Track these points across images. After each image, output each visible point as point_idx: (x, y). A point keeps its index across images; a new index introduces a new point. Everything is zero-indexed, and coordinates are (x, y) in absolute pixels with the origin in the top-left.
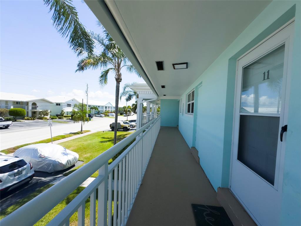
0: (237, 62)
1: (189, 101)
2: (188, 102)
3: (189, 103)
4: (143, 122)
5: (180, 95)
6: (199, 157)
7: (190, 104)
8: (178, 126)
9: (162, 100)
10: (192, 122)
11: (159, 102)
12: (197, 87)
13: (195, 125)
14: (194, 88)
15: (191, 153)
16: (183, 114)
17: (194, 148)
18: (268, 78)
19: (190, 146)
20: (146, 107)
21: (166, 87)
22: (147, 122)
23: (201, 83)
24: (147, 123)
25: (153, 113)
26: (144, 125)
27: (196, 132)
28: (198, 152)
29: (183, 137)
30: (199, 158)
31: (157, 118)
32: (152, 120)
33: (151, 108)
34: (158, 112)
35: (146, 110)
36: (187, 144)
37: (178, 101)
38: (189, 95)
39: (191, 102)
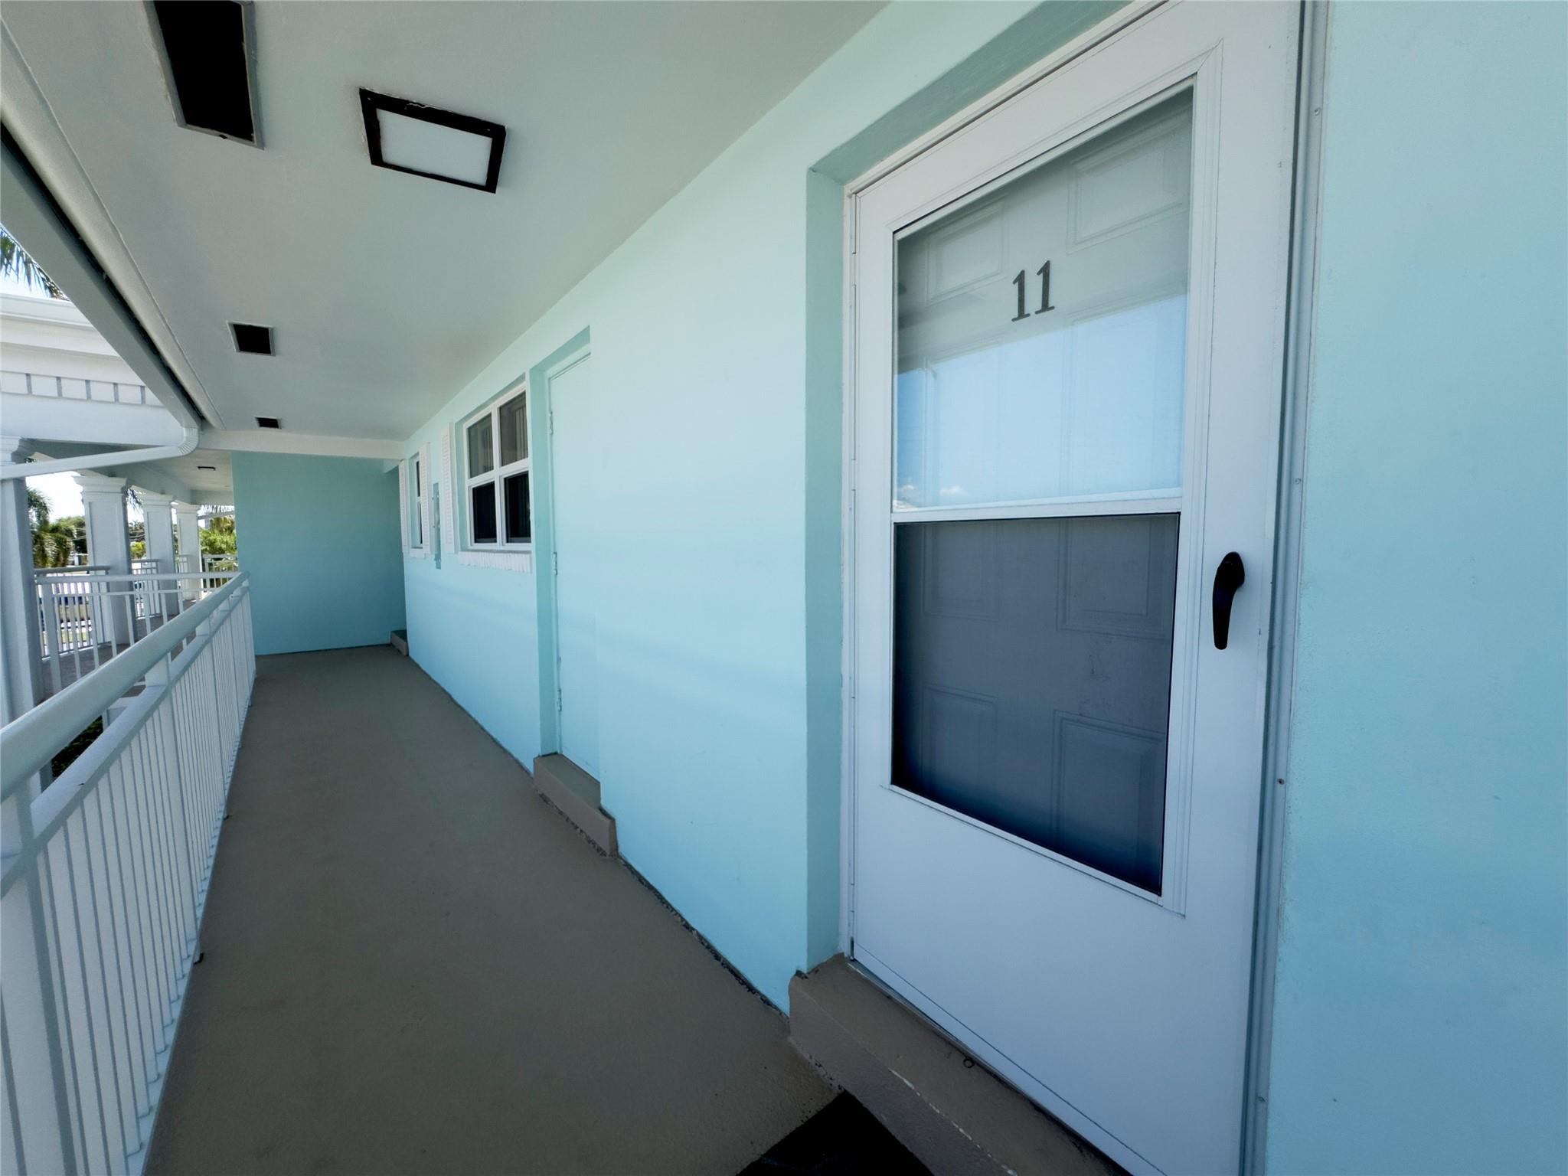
0: (847, 202)
1: (479, 462)
2: (471, 476)
3: (481, 480)
4: (55, 643)
5: (397, 432)
6: (613, 815)
7: (491, 486)
8: (403, 634)
9: (244, 463)
10: (530, 602)
11: (217, 480)
12: (539, 370)
13: (547, 617)
14: (521, 379)
15: (544, 799)
16: (438, 557)
17: (553, 758)
18: (1046, 306)
19: (527, 749)
20: (81, 524)
21: (279, 341)
22: (110, 637)
23: (584, 336)
24: (105, 651)
25: (165, 566)
26: (68, 679)
27: (559, 660)
28: (597, 784)
29: (452, 700)
30: (612, 820)
31: (214, 603)
32: (157, 620)
33: (133, 534)
34: (209, 558)
35: (81, 546)
36: (495, 741)
37: (388, 468)
38: (479, 434)
39: (498, 475)
